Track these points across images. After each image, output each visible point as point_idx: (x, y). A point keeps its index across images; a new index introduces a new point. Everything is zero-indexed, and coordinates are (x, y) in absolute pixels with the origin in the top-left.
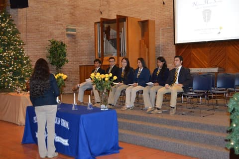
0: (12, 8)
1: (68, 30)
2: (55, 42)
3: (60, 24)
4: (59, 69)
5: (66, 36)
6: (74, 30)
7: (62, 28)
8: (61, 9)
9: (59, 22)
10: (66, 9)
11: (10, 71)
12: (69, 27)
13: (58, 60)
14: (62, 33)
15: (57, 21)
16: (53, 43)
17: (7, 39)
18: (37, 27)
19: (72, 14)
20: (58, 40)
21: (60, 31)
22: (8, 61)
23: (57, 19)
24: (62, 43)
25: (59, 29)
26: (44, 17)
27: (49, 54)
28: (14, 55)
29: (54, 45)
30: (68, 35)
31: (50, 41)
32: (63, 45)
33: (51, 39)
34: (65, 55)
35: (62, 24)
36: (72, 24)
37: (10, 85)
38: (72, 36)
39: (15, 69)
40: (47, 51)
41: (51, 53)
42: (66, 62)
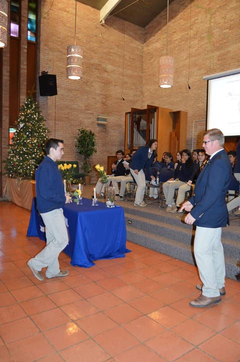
0: (41, 95)
1: (98, 119)
2: (84, 131)
3: (91, 114)
4: (87, 159)
5: (96, 126)
6: (105, 120)
7: (93, 117)
8: (93, 98)
9: (89, 112)
10: (98, 98)
11: (33, 158)
12: (100, 117)
13: (86, 149)
14: (92, 122)
15: (88, 110)
16: (83, 132)
17: (31, 125)
18: (67, 116)
19: (104, 103)
20: (88, 129)
21: (90, 121)
22: (31, 148)
23: (88, 108)
24: (91, 132)
25: (90, 118)
26: (75, 106)
27: (78, 143)
28: (37, 142)
29: (82, 134)
30: (99, 125)
31: (79, 130)
32: (92, 134)
33: (80, 128)
34: (93, 144)
35: (93, 114)
36: (102, 113)
37: (32, 172)
38: (104, 126)
39: (38, 156)
40: (76, 140)
41: (79, 142)
42: (94, 152)
